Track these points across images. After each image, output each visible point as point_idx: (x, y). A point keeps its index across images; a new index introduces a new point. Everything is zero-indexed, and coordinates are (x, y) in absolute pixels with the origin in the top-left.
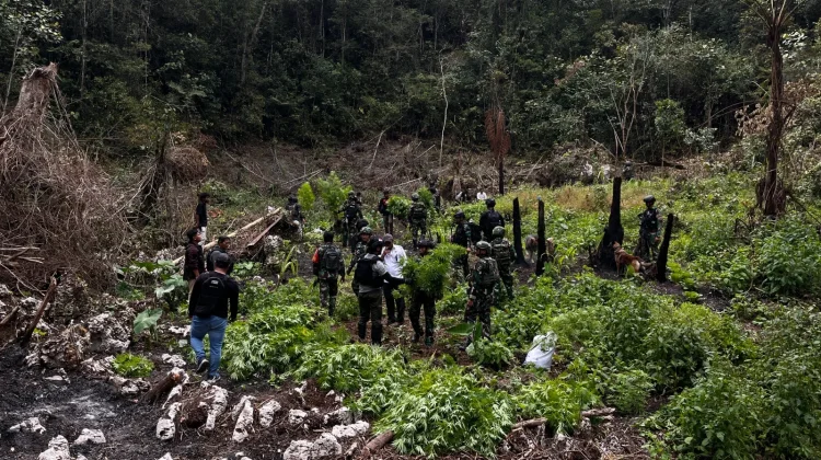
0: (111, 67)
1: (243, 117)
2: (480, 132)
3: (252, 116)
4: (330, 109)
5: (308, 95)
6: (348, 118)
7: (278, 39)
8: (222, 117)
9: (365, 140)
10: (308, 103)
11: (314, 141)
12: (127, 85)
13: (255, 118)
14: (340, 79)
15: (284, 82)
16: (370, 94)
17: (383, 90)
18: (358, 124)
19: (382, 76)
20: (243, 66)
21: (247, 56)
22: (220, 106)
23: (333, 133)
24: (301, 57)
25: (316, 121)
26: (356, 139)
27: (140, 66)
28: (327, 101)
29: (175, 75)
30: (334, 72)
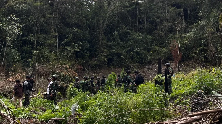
0: (44, 43)
1: (99, 58)
2: (205, 57)
3: (102, 58)
4: (137, 53)
5: (128, 48)
6: (145, 55)
7: (118, 27)
8: (90, 59)
9: (153, 65)
10: (129, 51)
11: (130, 67)
12: (49, 48)
13: (103, 58)
14: (142, 40)
15: (119, 43)
16: (156, 45)
17: (162, 43)
18: (149, 58)
19: (161, 37)
20: (100, 38)
21: (102, 35)
22: (89, 55)
23: (139, 62)
24: (127, 33)
25: (132, 58)
26: (149, 64)
27: (53, 41)
28: (136, 50)
29: (68, 44)
30: (139, 37)
